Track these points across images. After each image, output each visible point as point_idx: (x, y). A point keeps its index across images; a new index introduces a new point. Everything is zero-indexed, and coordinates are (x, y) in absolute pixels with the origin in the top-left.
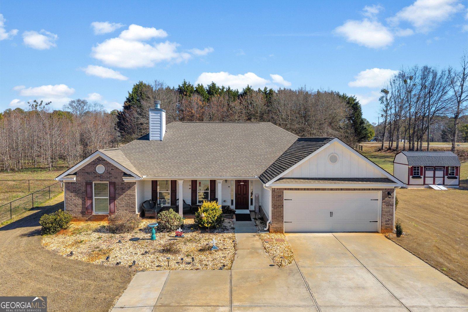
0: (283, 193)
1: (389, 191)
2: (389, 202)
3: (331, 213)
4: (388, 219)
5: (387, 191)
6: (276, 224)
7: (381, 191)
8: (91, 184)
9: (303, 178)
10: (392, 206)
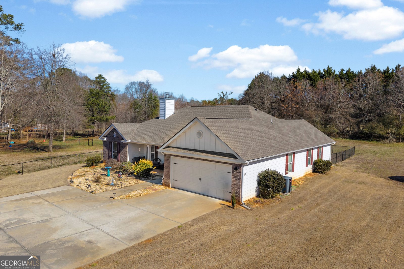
0: (170, 158)
1: (237, 166)
2: (237, 177)
3: (200, 178)
4: (236, 191)
5: (235, 166)
6: (166, 179)
7: (231, 165)
8: (112, 142)
9: (181, 148)
10: (239, 180)
